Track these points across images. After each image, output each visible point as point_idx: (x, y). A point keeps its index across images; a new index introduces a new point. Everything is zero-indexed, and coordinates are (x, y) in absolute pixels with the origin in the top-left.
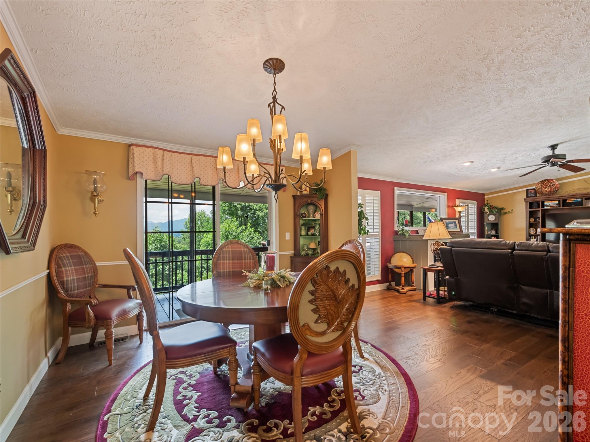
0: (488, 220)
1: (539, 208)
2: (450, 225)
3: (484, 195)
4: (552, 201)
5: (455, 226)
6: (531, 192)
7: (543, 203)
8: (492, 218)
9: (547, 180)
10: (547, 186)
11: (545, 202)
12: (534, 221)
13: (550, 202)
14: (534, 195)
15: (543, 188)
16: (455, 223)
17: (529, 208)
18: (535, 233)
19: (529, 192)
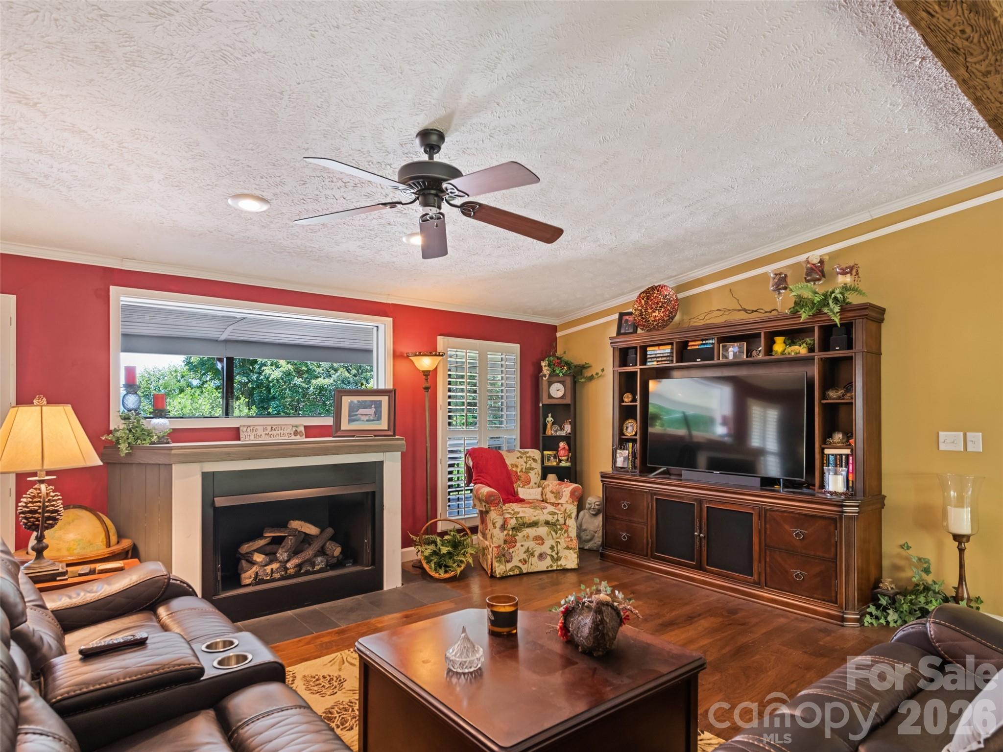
0: (550, 397)
1: (636, 365)
2: (361, 411)
3: (554, 329)
4: (661, 347)
5: (375, 413)
6: (627, 321)
7: (644, 349)
8: (557, 391)
9: (656, 287)
10: (658, 304)
11: (648, 349)
12: (631, 402)
13: (656, 348)
14: (631, 331)
15: (650, 311)
16: (378, 405)
17: (620, 366)
18: (634, 433)
19: (623, 321)
